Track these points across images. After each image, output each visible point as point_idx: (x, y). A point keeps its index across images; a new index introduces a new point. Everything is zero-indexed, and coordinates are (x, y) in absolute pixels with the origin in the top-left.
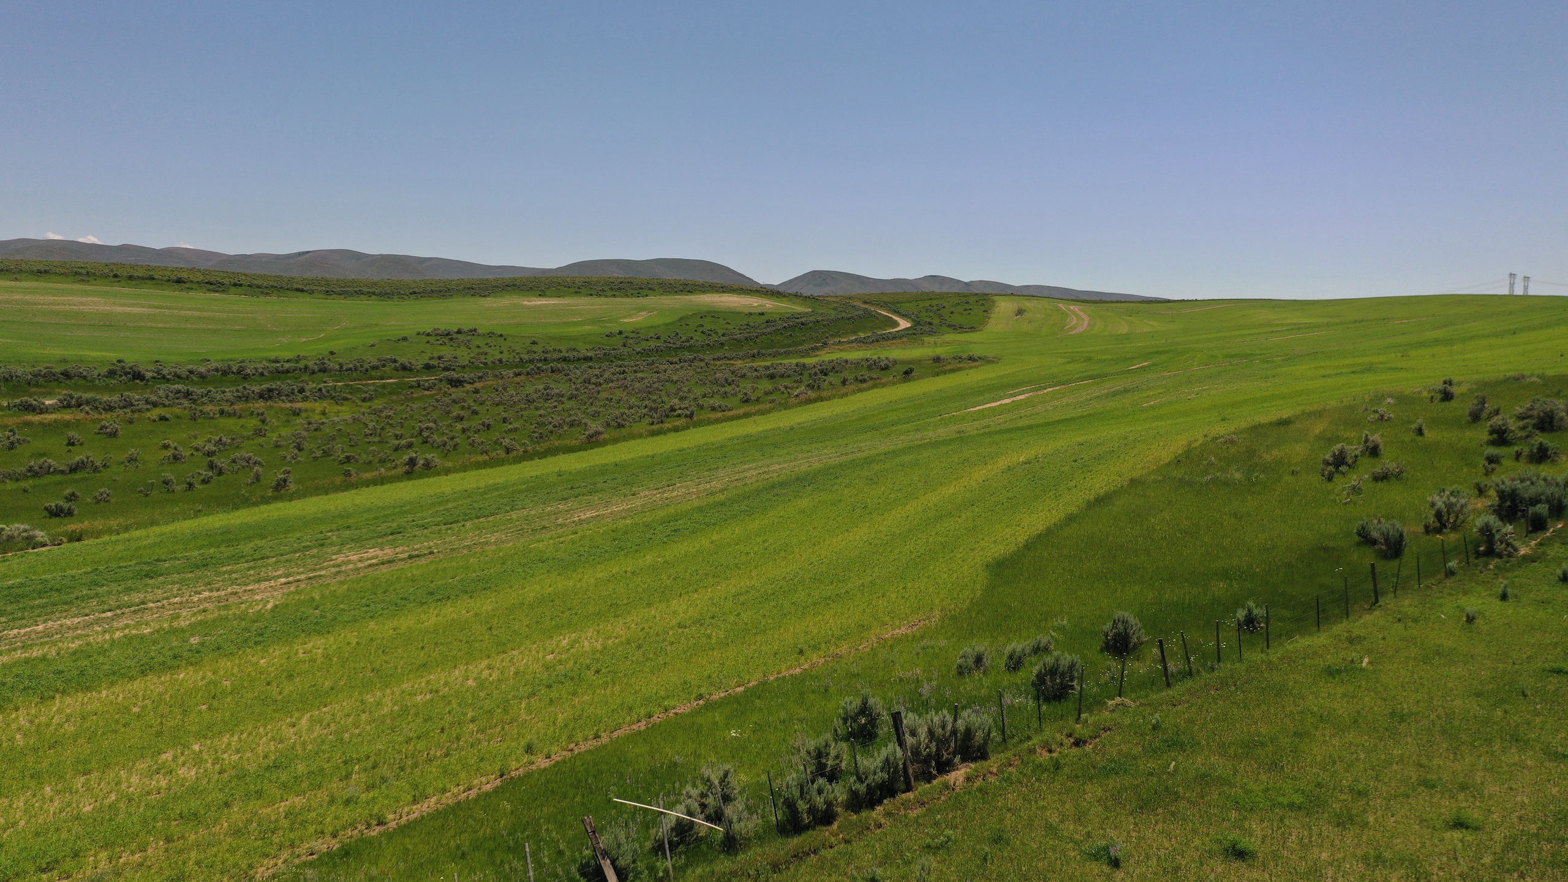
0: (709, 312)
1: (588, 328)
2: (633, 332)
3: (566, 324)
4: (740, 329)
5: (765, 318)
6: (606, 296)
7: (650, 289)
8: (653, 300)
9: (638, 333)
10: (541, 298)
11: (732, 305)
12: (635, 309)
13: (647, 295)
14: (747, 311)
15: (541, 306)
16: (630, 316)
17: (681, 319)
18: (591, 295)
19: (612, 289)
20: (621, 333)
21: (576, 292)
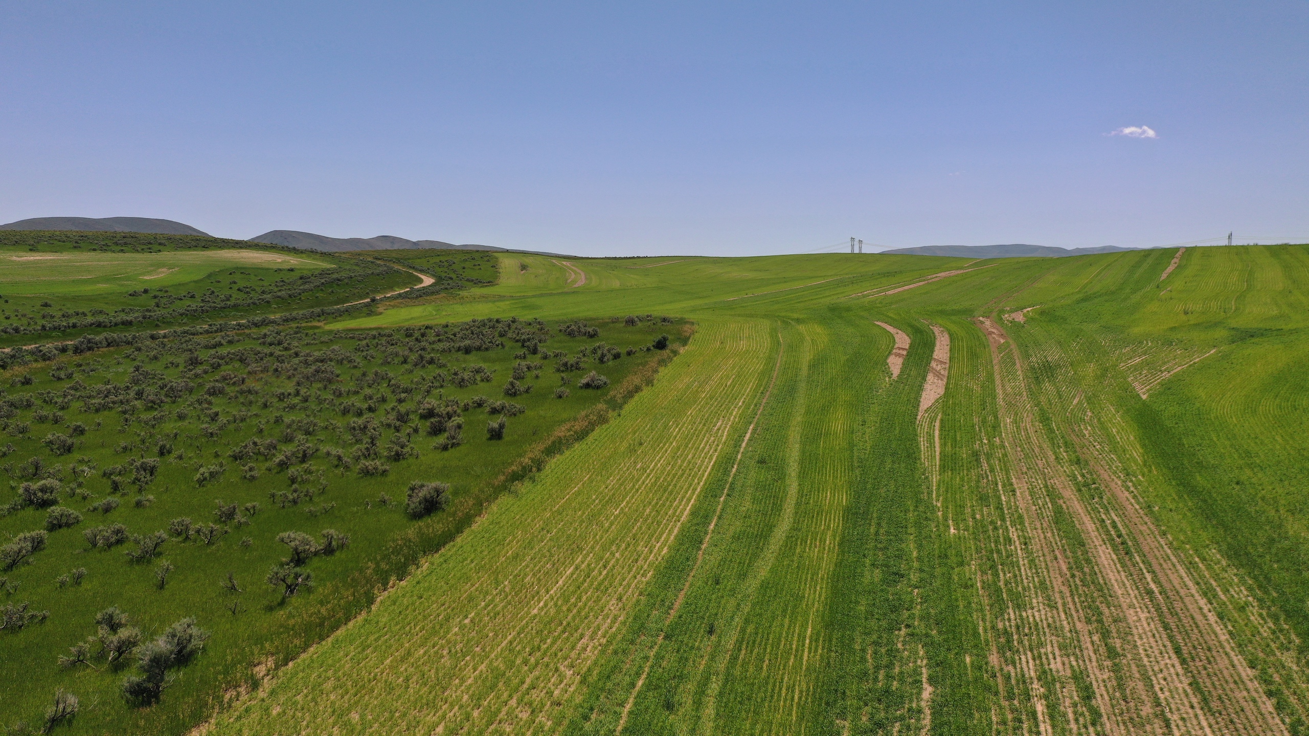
0: (237, 268)
1: (102, 287)
2: (161, 290)
3: (75, 282)
4: (277, 286)
5: (296, 274)
6: (114, 252)
7: (160, 244)
8: (167, 256)
9: (167, 291)
10: (33, 254)
11: (255, 261)
12: (151, 265)
13: (160, 251)
14: (276, 267)
15: (35, 262)
16: (149, 273)
17: (209, 276)
18: (94, 250)
19: (116, 244)
20: (146, 291)
21: (75, 247)
